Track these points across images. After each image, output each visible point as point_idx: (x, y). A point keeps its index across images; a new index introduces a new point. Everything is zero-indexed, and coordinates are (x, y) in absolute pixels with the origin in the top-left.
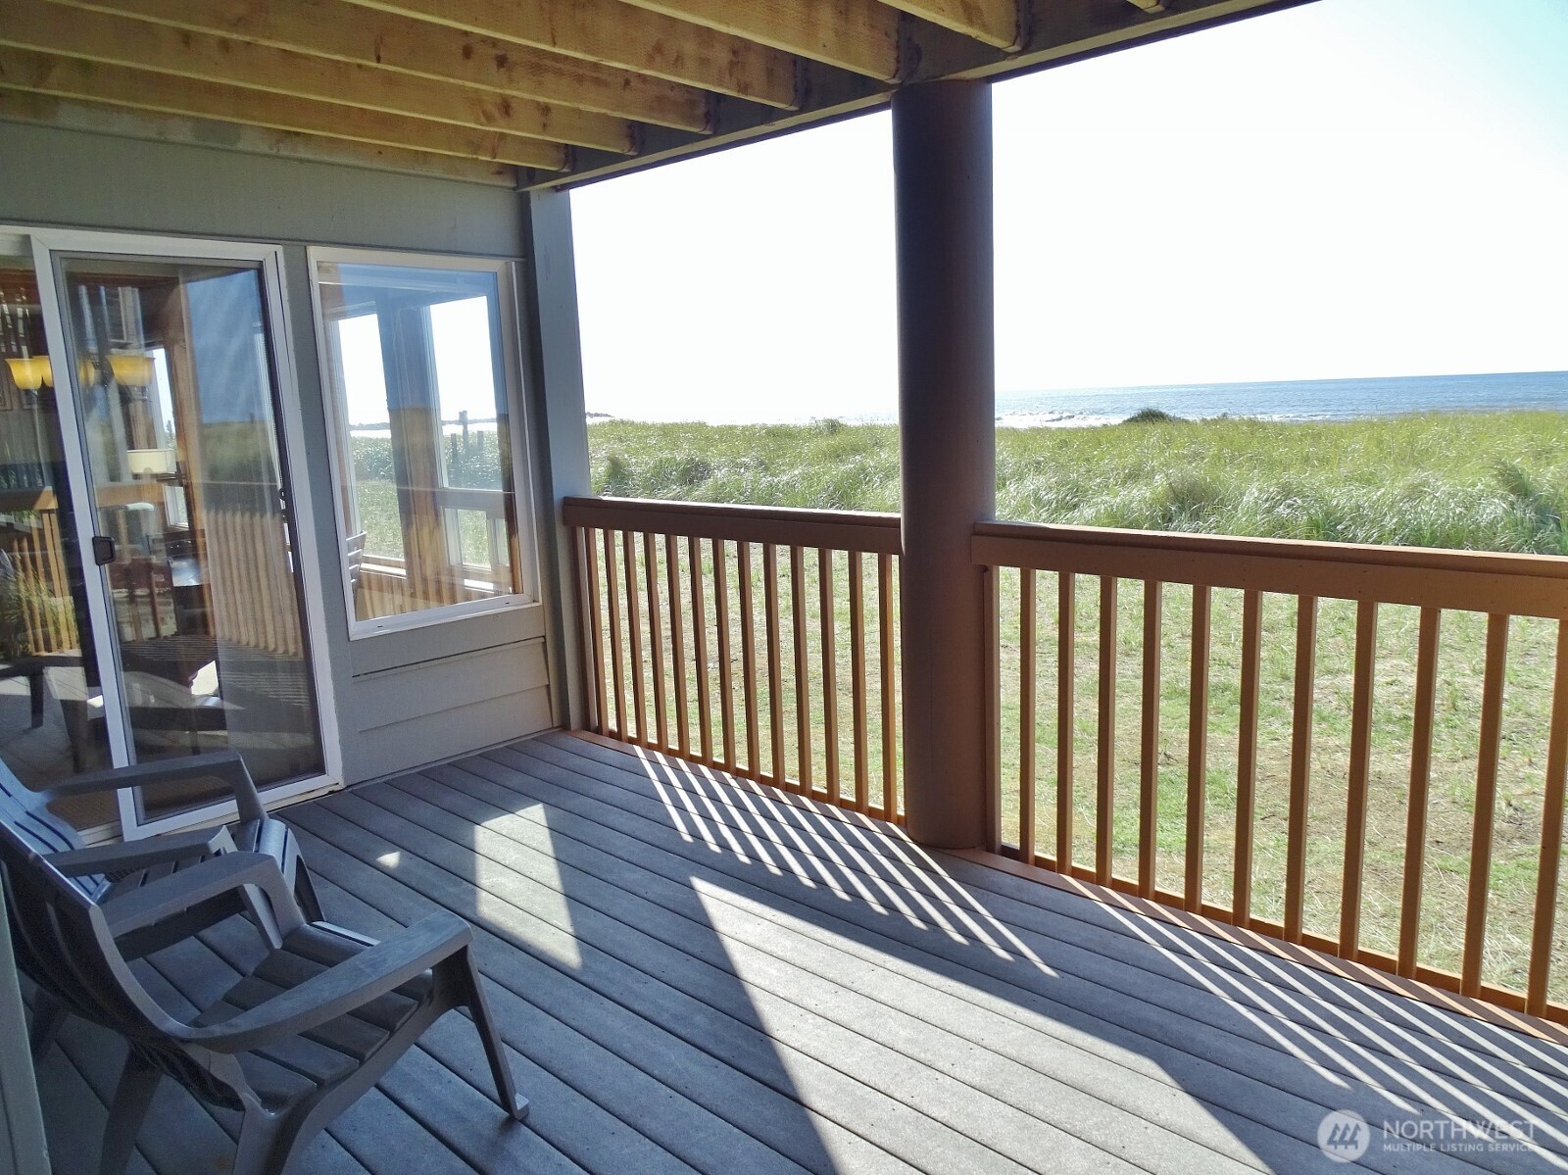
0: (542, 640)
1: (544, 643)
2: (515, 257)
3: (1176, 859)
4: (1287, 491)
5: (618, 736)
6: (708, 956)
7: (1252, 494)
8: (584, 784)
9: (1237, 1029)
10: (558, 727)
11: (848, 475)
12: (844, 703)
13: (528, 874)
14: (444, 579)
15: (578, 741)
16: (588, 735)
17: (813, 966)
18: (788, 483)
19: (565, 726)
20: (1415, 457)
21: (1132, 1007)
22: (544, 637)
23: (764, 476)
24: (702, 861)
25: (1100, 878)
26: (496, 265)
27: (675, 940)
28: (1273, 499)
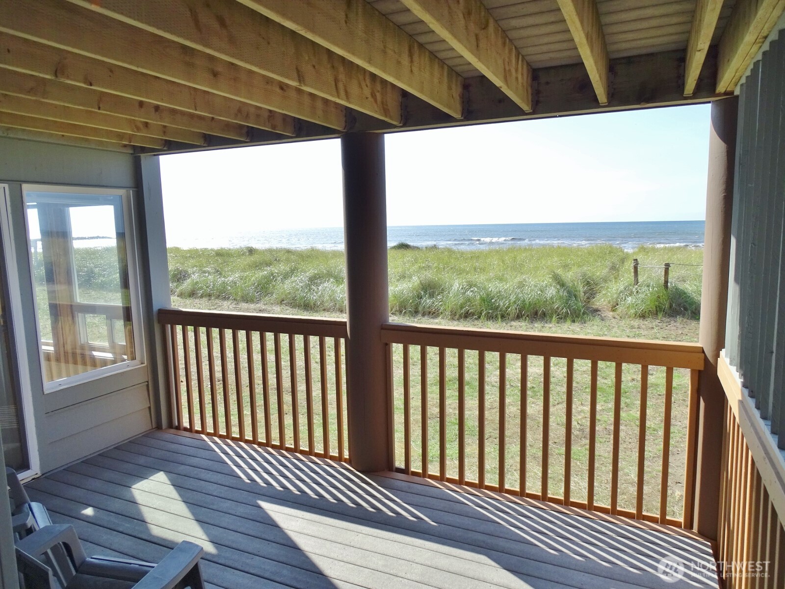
0: (147, 383)
1: (148, 386)
2: (133, 188)
3: (455, 462)
4: (471, 285)
5: (190, 430)
6: (278, 540)
7: (456, 285)
8: (182, 458)
9: (513, 538)
10: (155, 428)
11: (265, 277)
12: (287, 398)
13: (169, 511)
14: (78, 351)
15: (170, 435)
16: (172, 431)
17: (330, 538)
18: (232, 281)
19: (159, 427)
20: (517, 268)
21: (470, 535)
22: (148, 382)
23: (219, 277)
24: (258, 492)
25: (442, 478)
26: (122, 192)
27: (259, 535)
28: (465, 288)
